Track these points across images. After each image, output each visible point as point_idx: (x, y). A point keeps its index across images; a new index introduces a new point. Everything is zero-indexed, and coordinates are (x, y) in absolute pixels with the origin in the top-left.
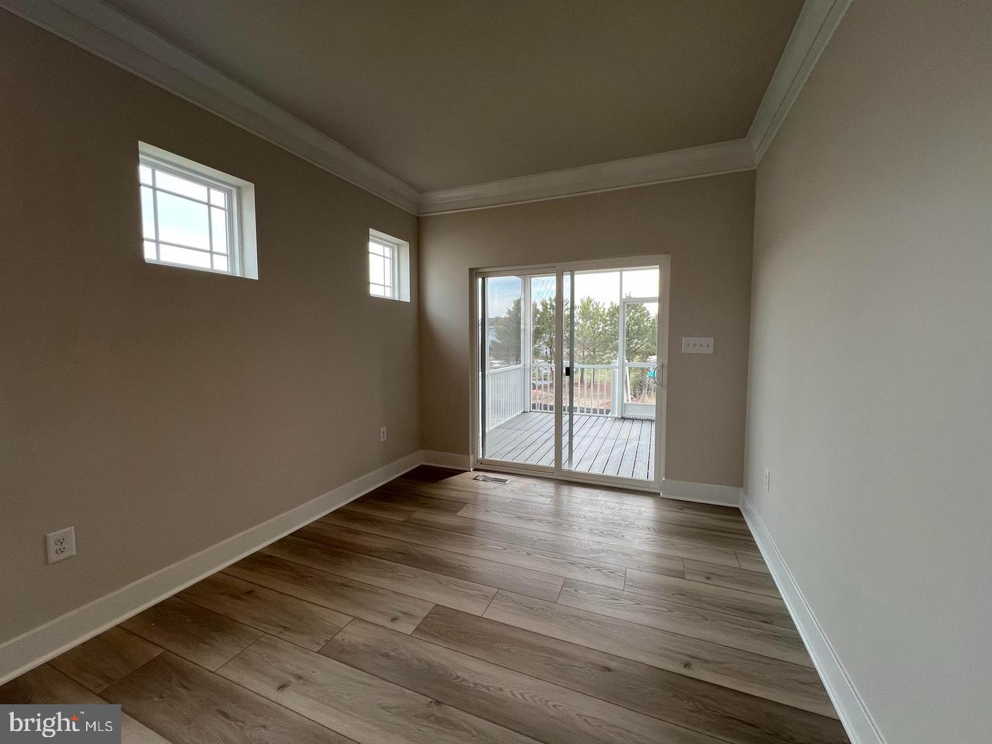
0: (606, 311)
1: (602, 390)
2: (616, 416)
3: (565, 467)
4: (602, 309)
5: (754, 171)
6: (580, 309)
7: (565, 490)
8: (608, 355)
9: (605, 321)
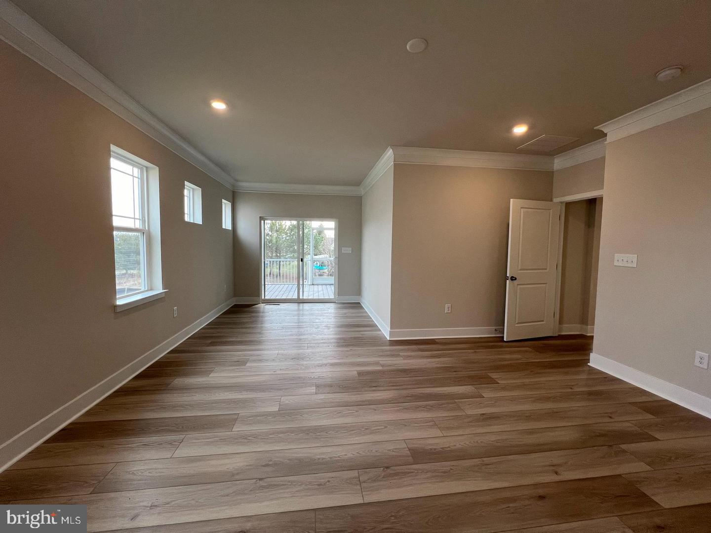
0: (287, 227)
1: (286, 278)
2: (310, 283)
3: (301, 297)
4: (284, 226)
5: (361, 197)
6: (269, 225)
7: (301, 305)
8: (289, 255)
9: (286, 234)
